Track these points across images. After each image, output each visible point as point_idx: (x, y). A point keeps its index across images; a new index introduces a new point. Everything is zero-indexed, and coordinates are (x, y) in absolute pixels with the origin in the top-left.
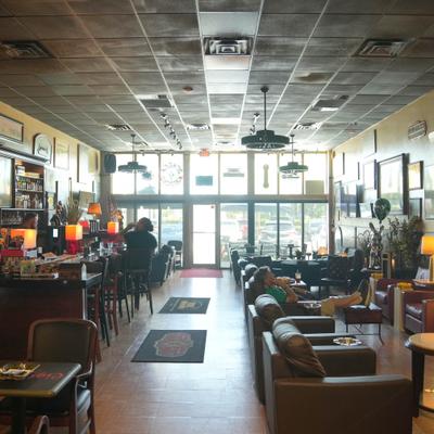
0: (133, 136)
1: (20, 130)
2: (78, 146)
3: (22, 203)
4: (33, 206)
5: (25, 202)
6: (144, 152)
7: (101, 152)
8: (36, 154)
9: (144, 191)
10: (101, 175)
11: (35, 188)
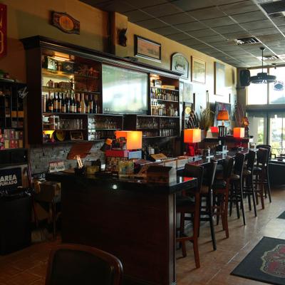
0: (262, 48)
1: (158, 50)
2: (215, 63)
3: (158, 111)
4: (168, 113)
5: (161, 111)
6: (275, 66)
7: (238, 69)
8: (173, 70)
9: (276, 101)
10: (238, 89)
11: (170, 98)
